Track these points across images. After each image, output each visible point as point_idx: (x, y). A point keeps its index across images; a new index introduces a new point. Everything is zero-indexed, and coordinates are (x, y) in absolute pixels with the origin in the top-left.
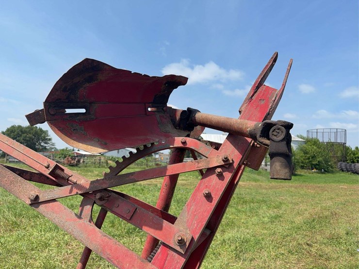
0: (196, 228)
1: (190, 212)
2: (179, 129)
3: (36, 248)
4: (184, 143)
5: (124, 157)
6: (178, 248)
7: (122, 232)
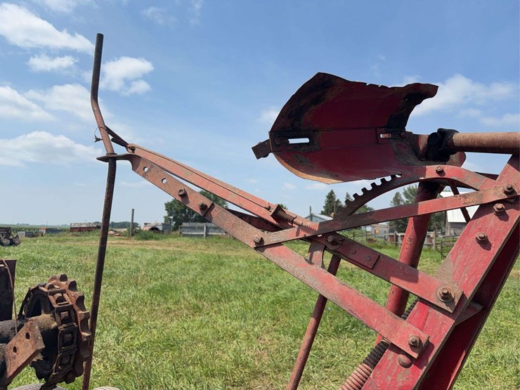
0: (467, 282)
1: (457, 263)
2: (427, 160)
3: (223, 338)
4: (441, 172)
5: (364, 190)
6: (443, 306)
7: (328, 330)
